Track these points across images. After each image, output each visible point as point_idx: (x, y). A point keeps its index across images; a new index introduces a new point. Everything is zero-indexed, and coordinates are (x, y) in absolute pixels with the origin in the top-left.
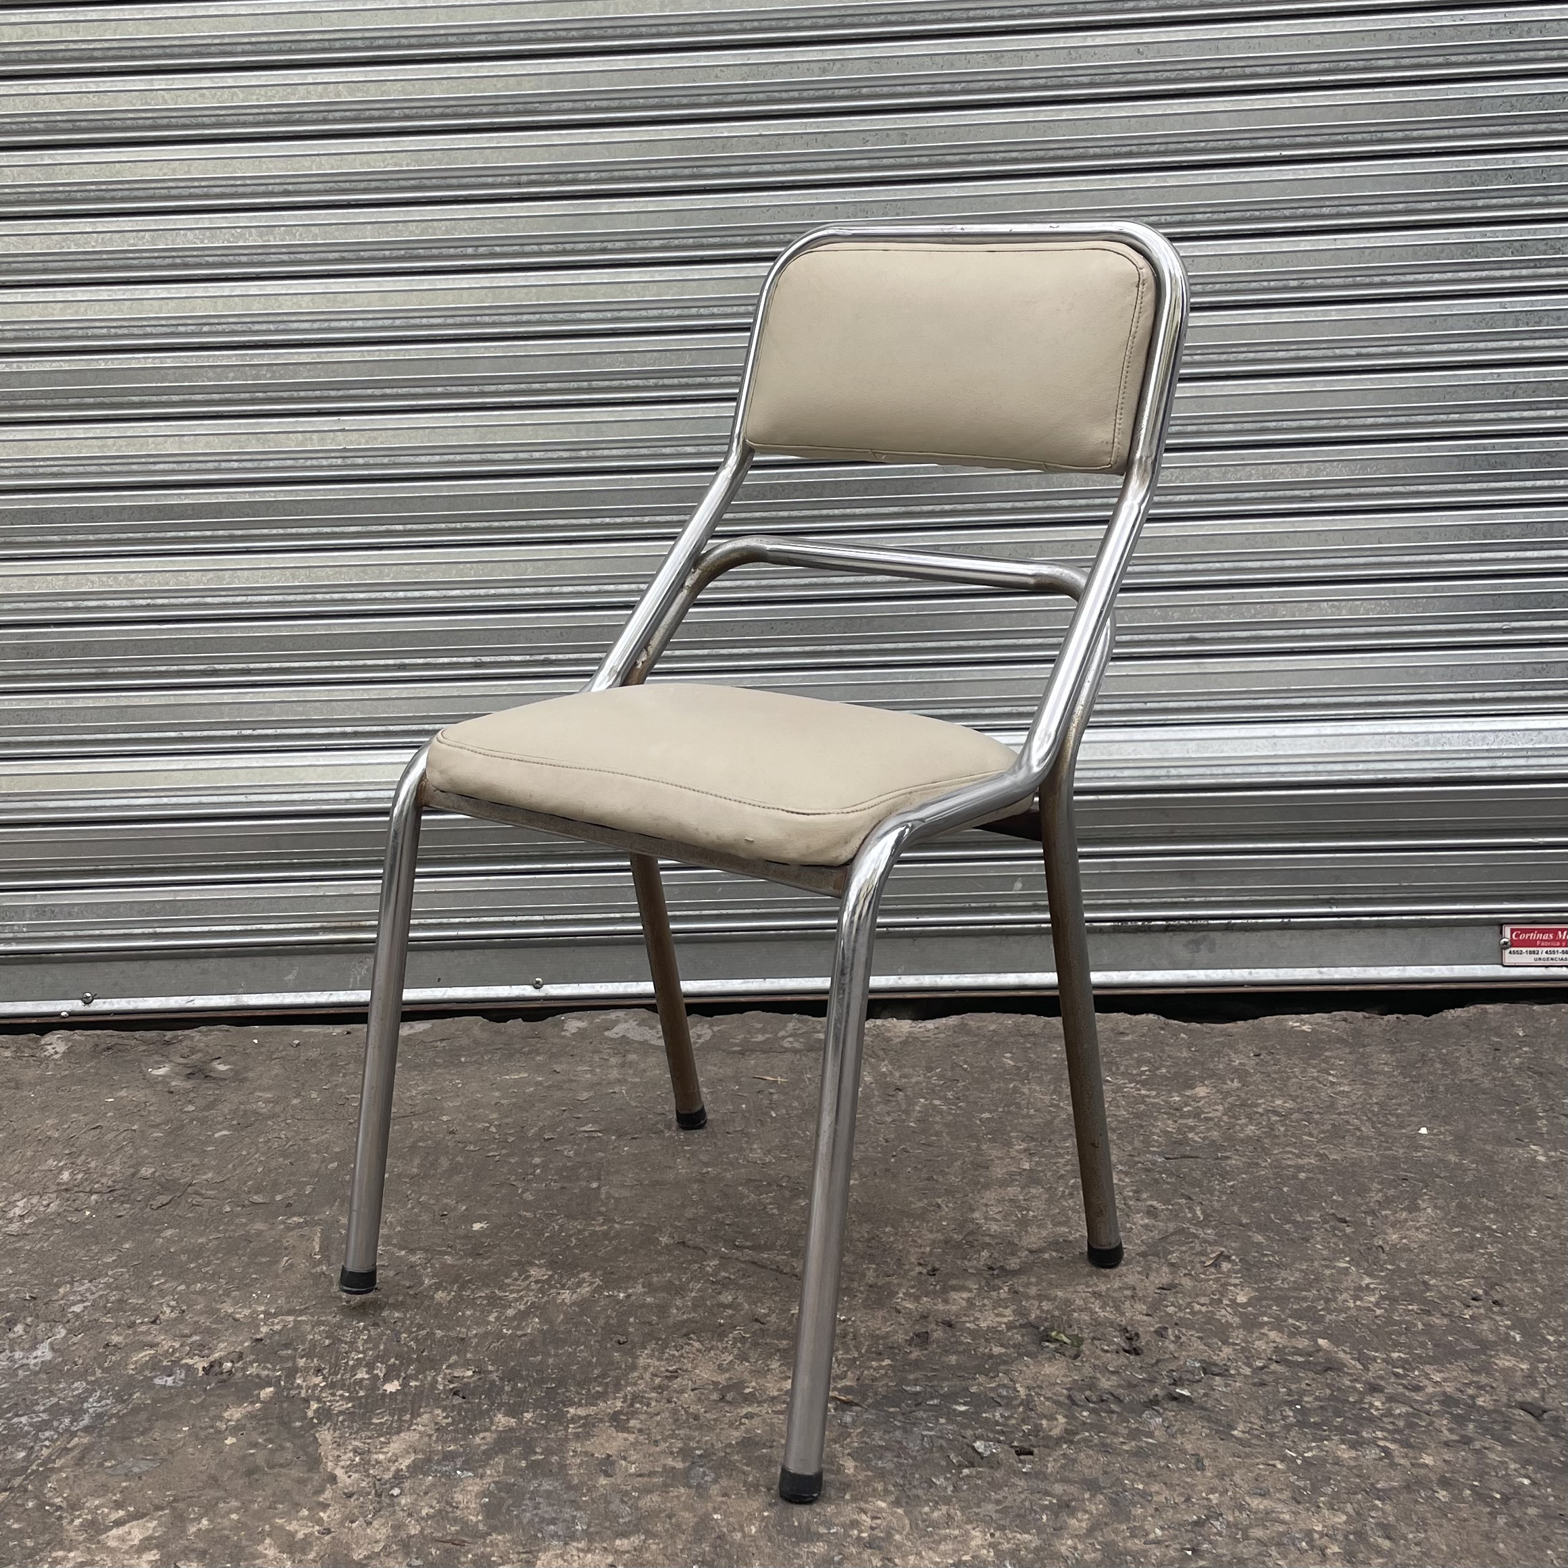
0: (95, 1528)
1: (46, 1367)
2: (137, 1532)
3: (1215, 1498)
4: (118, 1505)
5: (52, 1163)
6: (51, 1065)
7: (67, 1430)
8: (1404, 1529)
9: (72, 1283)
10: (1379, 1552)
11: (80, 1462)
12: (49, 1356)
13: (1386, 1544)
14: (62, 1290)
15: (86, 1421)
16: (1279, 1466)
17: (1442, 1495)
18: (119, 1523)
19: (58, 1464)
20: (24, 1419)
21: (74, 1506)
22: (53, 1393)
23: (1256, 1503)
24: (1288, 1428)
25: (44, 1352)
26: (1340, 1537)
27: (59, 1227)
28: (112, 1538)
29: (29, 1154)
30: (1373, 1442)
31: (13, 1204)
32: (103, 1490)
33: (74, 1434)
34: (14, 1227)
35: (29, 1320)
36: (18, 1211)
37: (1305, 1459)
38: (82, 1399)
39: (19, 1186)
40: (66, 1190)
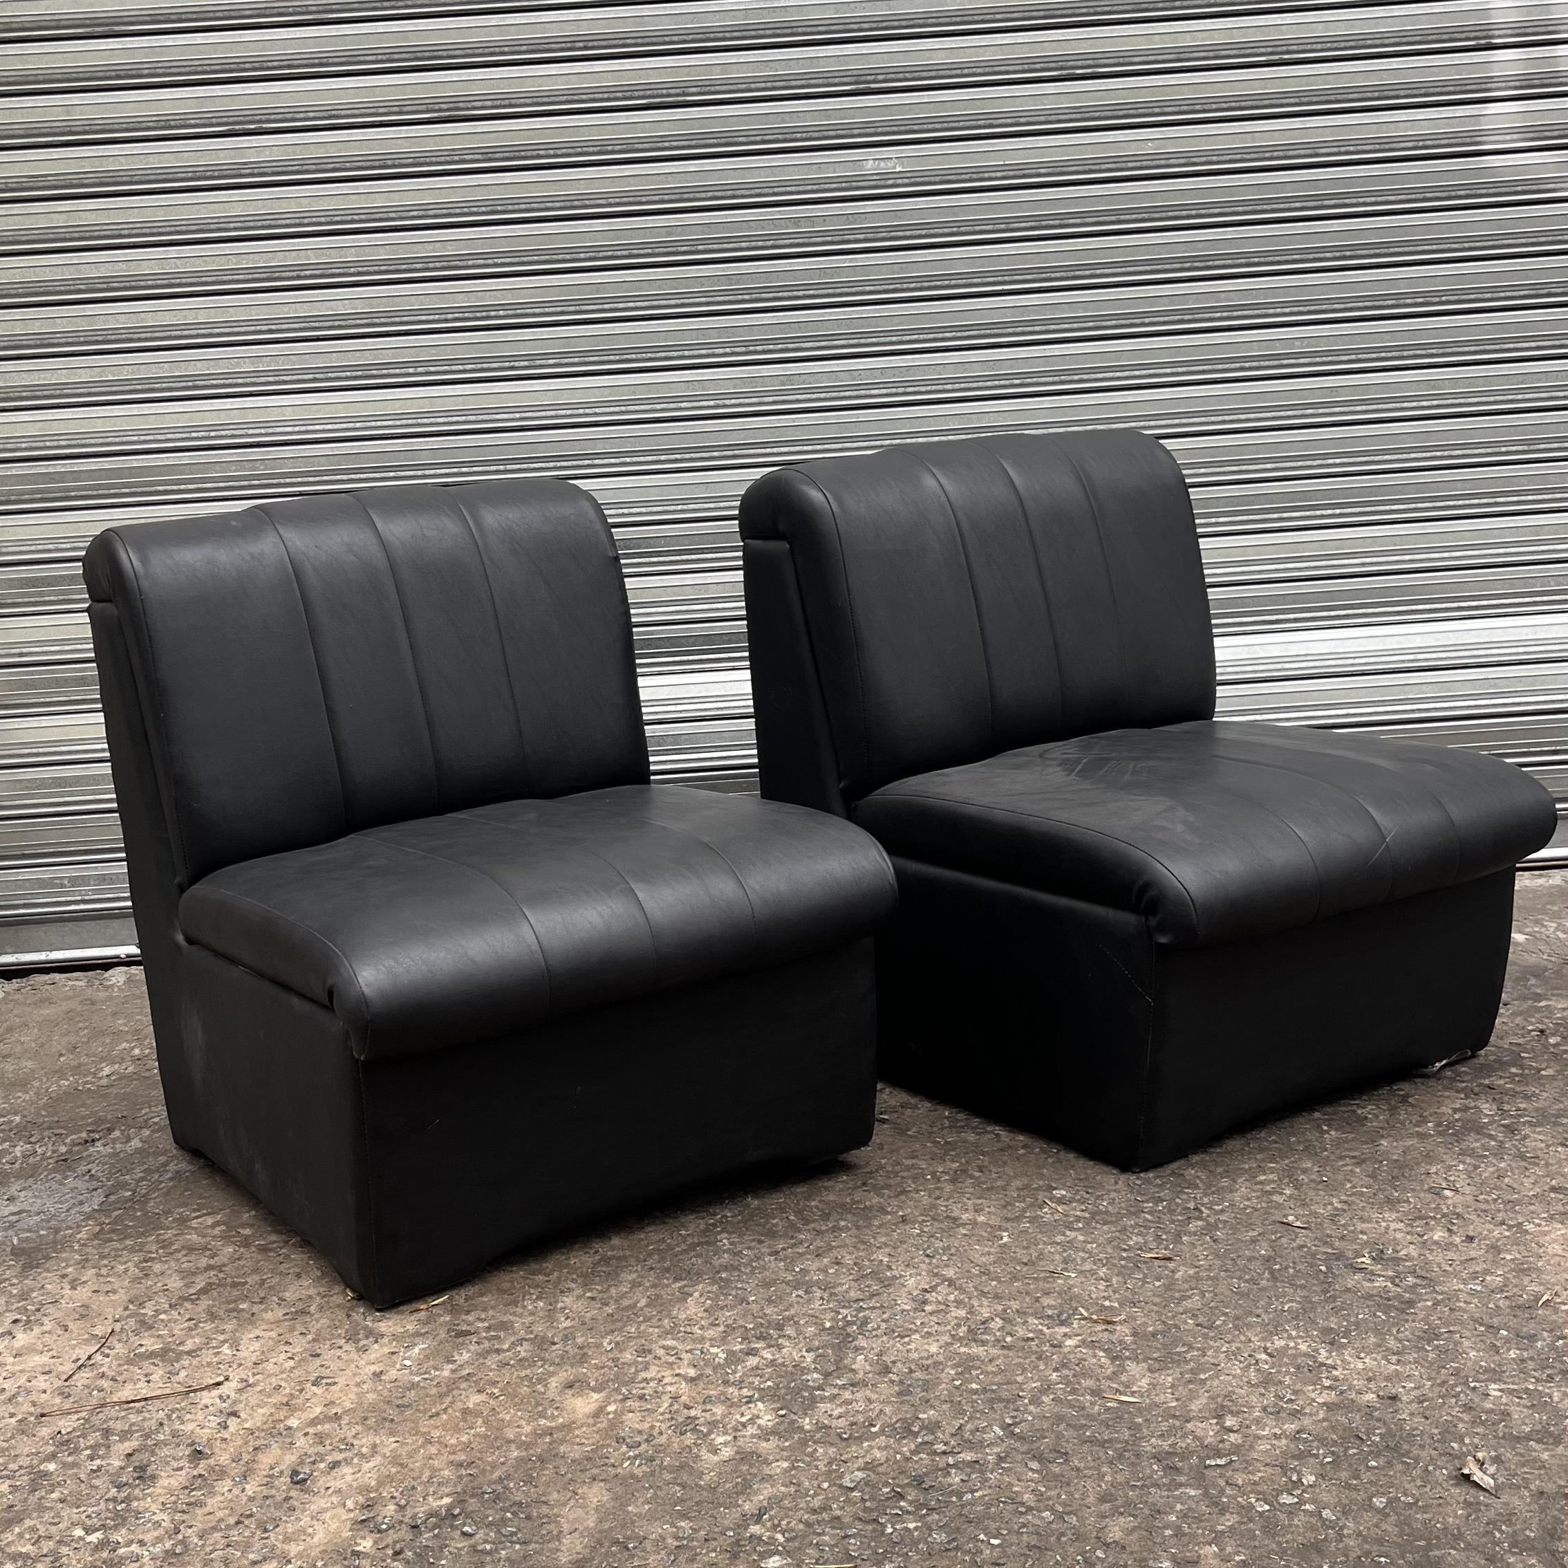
0: (183, 1222)
1: (137, 1151)
2: (210, 1220)
3: (883, 1161)
4: (195, 1210)
5: (124, 1045)
6: (116, 989)
7: (156, 1180)
8: (991, 1167)
9: (150, 1107)
10: (972, 1177)
11: (168, 1193)
12: (140, 1145)
13: (977, 1174)
14: (143, 1112)
15: (170, 1175)
16: (929, 1145)
17: (1021, 1152)
18: (196, 1218)
19: (154, 1196)
20: (127, 1177)
21: (167, 1213)
22: (145, 1163)
23: (909, 1162)
24: (942, 1129)
25: (135, 1143)
26: (951, 1172)
27: (135, 1080)
28: (194, 1223)
29: (108, 1041)
30: (992, 1132)
31: (101, 1070)
32: (185, 1205)
33: (162, 1182)
34: (104, 1082)
35: (123, 1128)
36: (105, 1073)
37: (947, 1142)
38: (165, 1165)
39: (102, 1060)
40: (139, 1059)
